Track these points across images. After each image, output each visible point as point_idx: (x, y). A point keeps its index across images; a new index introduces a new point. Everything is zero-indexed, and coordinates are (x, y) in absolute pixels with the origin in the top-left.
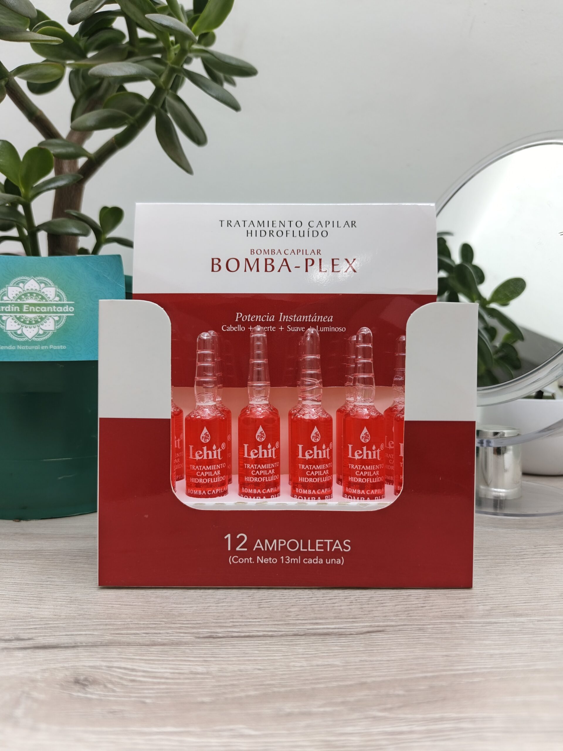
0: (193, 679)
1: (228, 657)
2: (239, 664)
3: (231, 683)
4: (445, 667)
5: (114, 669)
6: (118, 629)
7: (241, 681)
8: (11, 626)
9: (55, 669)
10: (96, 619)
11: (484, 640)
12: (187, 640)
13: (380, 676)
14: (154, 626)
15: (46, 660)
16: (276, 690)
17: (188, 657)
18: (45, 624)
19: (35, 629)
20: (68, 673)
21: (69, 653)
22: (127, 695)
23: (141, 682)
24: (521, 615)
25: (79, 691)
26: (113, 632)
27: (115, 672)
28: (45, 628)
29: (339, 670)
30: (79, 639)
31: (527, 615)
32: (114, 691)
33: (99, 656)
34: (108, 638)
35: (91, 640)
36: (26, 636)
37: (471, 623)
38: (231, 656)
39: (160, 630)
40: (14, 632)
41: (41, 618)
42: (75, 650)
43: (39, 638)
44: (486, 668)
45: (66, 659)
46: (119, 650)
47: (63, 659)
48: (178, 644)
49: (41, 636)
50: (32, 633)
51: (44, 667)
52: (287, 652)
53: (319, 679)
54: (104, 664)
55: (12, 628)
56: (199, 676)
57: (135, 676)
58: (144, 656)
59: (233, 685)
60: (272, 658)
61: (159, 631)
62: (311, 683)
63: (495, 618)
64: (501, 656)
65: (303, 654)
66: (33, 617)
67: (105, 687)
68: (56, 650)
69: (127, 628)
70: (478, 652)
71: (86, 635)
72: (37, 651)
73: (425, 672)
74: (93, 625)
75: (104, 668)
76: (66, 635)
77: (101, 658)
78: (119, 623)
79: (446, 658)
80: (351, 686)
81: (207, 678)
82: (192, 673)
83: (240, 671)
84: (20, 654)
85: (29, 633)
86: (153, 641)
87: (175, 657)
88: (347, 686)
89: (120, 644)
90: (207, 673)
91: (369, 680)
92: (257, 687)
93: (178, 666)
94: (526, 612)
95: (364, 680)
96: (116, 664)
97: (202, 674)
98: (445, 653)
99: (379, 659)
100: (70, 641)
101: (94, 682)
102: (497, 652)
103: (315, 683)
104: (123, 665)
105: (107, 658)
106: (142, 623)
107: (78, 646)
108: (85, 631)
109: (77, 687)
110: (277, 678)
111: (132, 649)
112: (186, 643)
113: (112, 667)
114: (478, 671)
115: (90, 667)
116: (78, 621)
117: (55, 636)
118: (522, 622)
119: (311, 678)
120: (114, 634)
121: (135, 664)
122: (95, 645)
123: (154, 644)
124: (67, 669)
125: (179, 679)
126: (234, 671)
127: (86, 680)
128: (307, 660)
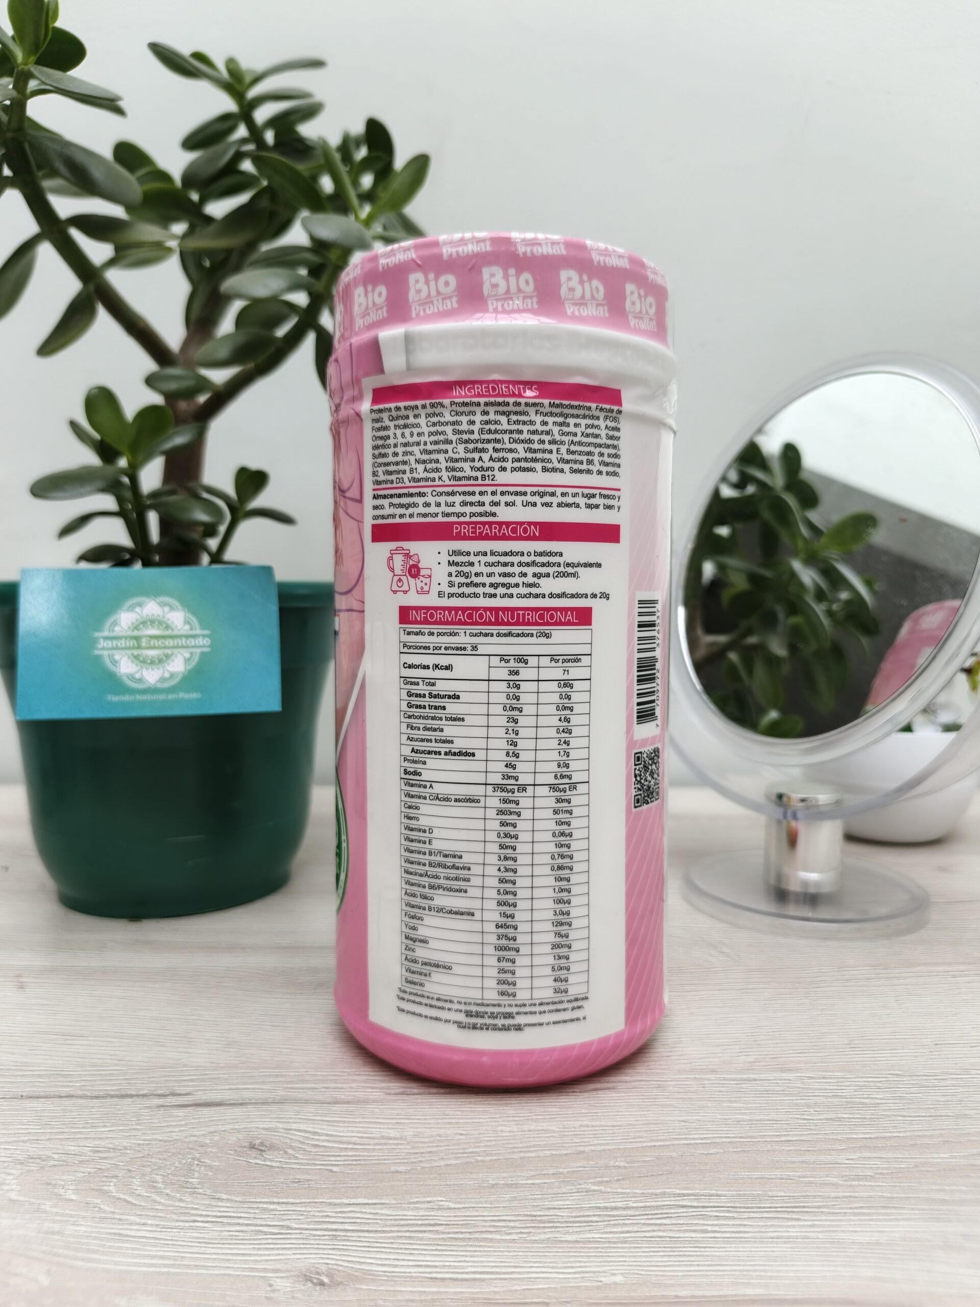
0: (385, 1144)
1: (425, 1119)
2: (438, 1128)
3: (429, 1150)
4: (679, 1135)
5: (292, 1132)
6: (291, 1082)
7: (441, 1149)
8: (161, 1076)
9: (224, 1131)
10: (263, 1068)
11: (735, 1102)
12: (376, 1097)
13: (600, 1145)
14: (334, 1078)
15: (212, 1121)
16: (479, 1158)
17: (378, 1118)
18: (202, 1075)
19: (192, 1080)
20: (240, 1136)
21: (237, 1111)
22: (311, 1162)
23: (326, 1147)
24: (791, 1070)
25: (256, 1158)
26: (285, 1086)
27: (296, 1135)
28: (204, 1080)
29: (554, 1137)
30: (247, 1095)
31: (797, 1070)
32: (297, 1158)
33: (273, 1116)
34: (282, 1093)
35: (261, 1096)
36: (183, 1090)
37: (725, 1079)
38: (428, 1117)
39: (343, 1083)
40: (167, 1085)
41: (196, 1066)
42: (244, 1109)
43: (199, 1093)
44: (728, 1137)
45: (234, 1119)
46: (296, 1108)
47: (232, 1119)
48: (366, 1102)
49: (201, 1090)
50: (188, 1086)
51: (212, 1129)
52: (495, 1113)
53: (530, 1147)
54: (281, 1126)
55: (163, 1079)
56: (391, 1142)
57: (318, 1140)
58: (326, 1116)
59: (430, 1152)
60: (477, 1121)
61: (341, 1085)
62: (521, 1152)
63: (756, 1074)
64: (750, 1123)
65: (513, 1117)
66: (185, 1066)
67: (286, 1153)
68: (222, 1108)
69: (303, 1081)
70: (723, 1117)
71: (254, 1089)
72: (199, 1109)
73: (654, 1141)
74: (260, 1076)
75: (281, 1130)
76: (230, 1089)
77: (277, 1118)
78: (292, 1074)
79: (683, 1124)
80: (566, 1154)
81: (401, 1144)
82: (383, 1137)
83: (439, 1136)
84: (181, 1113)
85: (185, 1086)
86: (336, 1097)
87: (363, 1118)
88: (561, 1155)
89: (296, 1101)
90: (401, 1138)
91: (587, 1149)
92: (459, 1155)
93: (365, 1129)
94: (798, 1065)
95: (582, 1149)
96: (294, 1126)
97: (395, 1139)
98: (683, 1118)
99: (603, 1123)
100: (237, 1097)
101: (272, 1147)
102: (747, 1117)
103: (525, 1152)
104: (303, 1127)
105: (283, 1118)
106: (319, 1073)
107: (246, 1104)
108: (252, 1084)
109: (254, 1153)
110: (481, 1145)
111: (311, 1108)
112: (375, 1101)
113: (291, 1130)
114: (718, 1140)
115: (263, 1129)
116: (242, 1071)
117: (216, 1090)
118: (789, 1080)
119: (521, 1146)
120: (287, 1088)
121: (316, 1126)
122: (265, 1103)
123: (337, 1103)
124: (239, 1131)
125: (369, 1144)
126: (432, 1136)
127: (262, 1144)
128: (517, 1124)
